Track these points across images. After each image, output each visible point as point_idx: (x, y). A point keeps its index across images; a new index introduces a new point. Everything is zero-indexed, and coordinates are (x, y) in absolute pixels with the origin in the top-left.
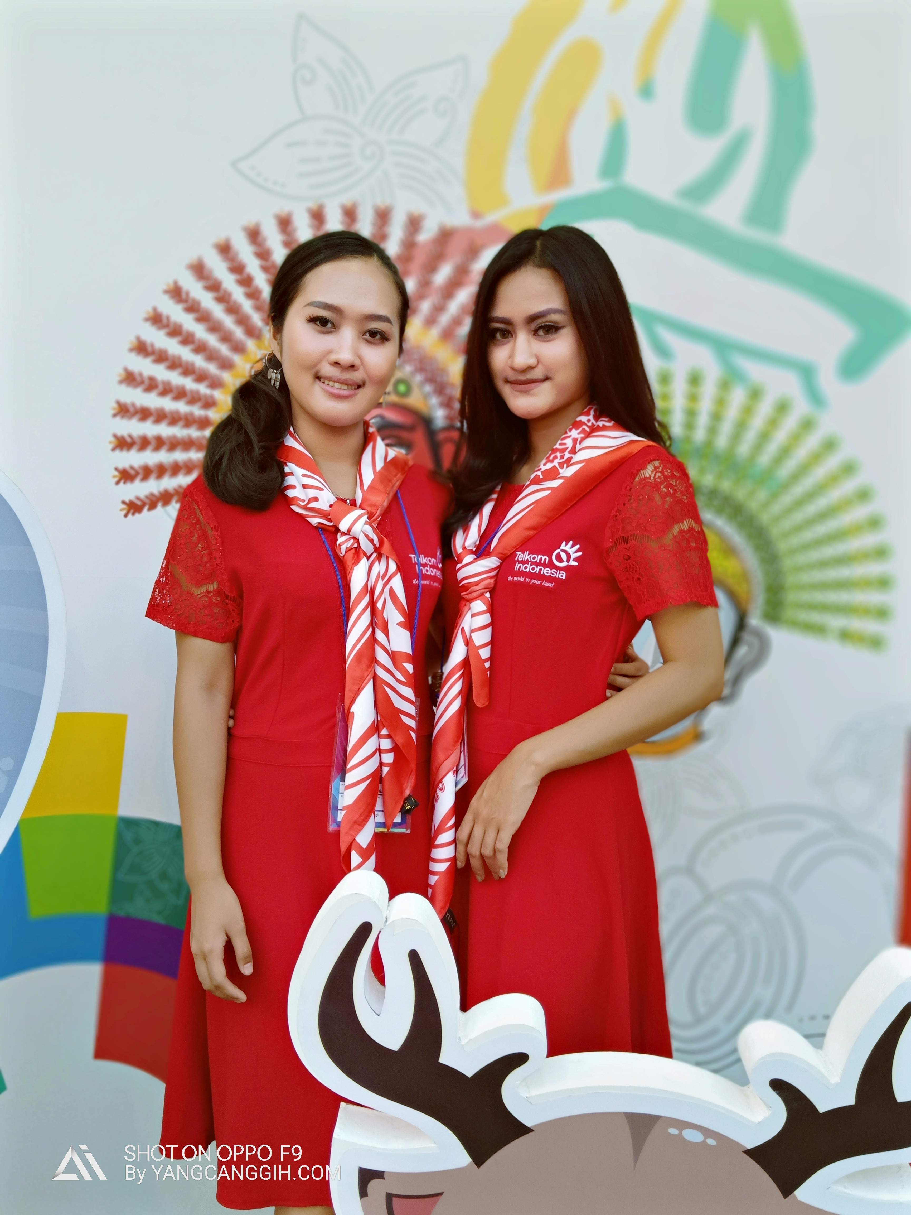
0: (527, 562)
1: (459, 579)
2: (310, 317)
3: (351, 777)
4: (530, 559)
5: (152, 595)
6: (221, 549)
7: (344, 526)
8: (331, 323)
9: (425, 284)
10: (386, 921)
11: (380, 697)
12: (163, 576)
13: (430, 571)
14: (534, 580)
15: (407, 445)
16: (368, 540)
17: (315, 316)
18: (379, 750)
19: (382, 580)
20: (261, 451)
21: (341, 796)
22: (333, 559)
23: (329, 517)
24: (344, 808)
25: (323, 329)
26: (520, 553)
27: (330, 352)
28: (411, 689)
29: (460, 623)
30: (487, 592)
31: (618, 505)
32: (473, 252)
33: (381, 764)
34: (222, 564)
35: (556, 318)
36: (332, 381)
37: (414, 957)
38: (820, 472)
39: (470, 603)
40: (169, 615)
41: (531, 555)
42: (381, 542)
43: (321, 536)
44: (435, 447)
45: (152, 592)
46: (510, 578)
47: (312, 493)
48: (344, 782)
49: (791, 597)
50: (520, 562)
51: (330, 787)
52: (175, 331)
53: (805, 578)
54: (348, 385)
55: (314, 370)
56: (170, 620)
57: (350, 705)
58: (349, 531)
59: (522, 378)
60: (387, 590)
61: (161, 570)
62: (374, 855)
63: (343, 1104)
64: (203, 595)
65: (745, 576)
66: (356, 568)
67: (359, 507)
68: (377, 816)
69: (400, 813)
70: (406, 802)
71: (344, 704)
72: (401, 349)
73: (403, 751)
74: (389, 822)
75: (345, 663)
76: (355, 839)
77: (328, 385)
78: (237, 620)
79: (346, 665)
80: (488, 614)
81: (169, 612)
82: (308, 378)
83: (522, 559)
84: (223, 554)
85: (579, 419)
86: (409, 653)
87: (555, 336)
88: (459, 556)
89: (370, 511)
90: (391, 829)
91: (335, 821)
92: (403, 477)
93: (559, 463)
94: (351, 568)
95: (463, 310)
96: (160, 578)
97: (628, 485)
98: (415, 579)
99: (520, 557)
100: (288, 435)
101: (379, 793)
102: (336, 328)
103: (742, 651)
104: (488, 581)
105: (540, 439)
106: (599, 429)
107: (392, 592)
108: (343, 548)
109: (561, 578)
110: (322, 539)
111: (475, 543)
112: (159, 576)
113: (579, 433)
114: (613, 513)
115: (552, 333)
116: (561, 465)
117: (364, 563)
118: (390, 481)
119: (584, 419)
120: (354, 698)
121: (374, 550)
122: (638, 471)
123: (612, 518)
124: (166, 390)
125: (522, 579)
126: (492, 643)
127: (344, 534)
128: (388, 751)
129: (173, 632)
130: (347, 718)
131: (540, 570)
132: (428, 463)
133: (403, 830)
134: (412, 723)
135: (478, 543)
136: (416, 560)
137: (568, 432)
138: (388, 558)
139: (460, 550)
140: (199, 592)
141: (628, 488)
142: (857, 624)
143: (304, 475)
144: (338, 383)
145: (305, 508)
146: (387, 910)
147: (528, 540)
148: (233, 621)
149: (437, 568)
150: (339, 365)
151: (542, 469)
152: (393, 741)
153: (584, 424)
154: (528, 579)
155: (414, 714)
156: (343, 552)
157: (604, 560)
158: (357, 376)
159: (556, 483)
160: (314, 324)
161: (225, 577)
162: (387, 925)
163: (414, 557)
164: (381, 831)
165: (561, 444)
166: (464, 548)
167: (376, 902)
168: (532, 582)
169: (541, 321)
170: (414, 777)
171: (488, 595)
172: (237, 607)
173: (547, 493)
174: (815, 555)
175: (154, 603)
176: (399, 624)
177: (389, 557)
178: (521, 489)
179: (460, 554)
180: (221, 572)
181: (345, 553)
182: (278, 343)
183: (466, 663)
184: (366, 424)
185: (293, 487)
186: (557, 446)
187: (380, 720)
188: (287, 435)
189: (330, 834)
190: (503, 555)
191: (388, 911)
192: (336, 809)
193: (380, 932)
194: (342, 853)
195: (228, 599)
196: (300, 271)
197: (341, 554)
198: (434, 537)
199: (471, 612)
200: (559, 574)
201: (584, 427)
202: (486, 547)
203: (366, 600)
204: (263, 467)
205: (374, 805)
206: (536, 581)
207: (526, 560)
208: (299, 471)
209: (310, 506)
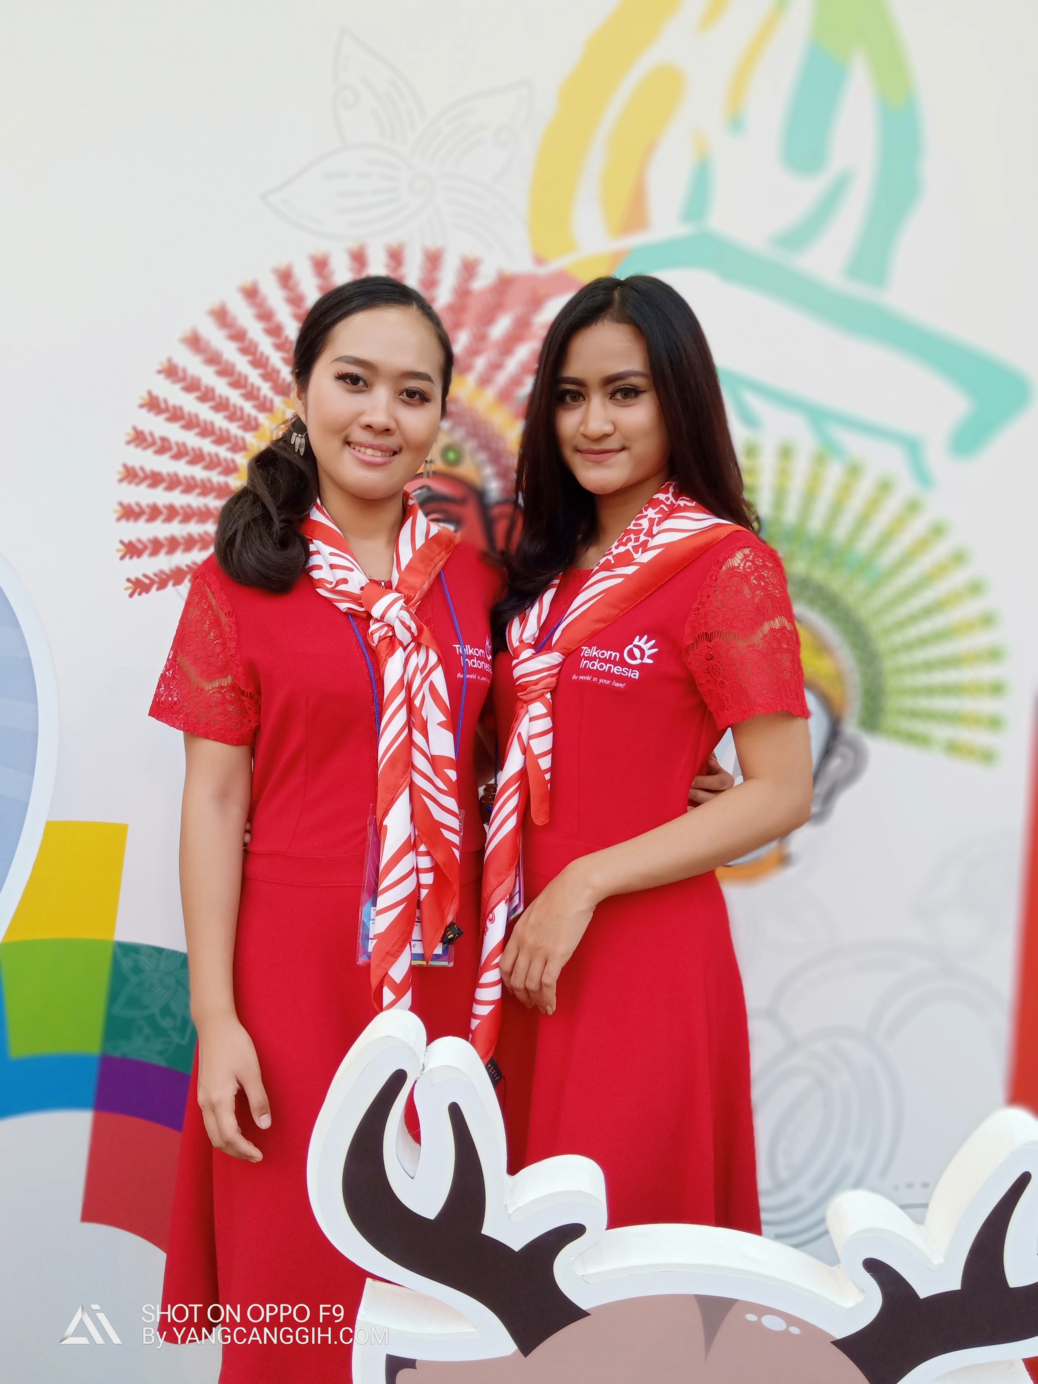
0: (594, 658)
1: (515, 678)
2: (339, 374)
3: (384, 900)
4: (598, 655)
5: (156, 691)
6: (236, 638)
7: (376, 611)
8: (362, 381)
9: (480, 339)
10: (423, 1069)
11: (417, 807)
12: (170, 669)
13: (477, 664)
14: (602, 680)
15: (457, 521)
16: (405, 627)
17: (344, 372)
18: (417, 870)
19: (421, 674)
20: (283, 524)
21: (373, 923)
22: (364, 649)
23: (360, 601)
24: (376, 936)
25: (354, 388)
26: (587, 648)
27: (361, 414)
28: (453, 800)
29: (516, 728)
30: (547, 693)
31: (701, 596)
32: (536, 303)
33: (419, 886)
34: (237, 655)
35: (637, 381)
36: (363, 446)
37: (455, 1112)
38: (926, 562)
39: (528, 705)
40: (176, 714)
41: (599, 650)
42: (420, 630)
43: (351, 623)
44: (488, 523)
45: (156, 687)
46: (574, 677)
47: (340, 574)
48: (376, 906)
49: (892, 702)
50: (586, 659)
51: (360, 913)
52: (192, 386)
53: (909, 681)
54: (382, 451)
55: (344, 434)
56: (178, 720)
57: (382, 817)
58: (383, 617)
59: (596, 447)
60: (426, 685)
61: (167, 662)
62: (410, 991)
63: (369, 1281)
64: (215, 690)
65: (839, 677)
66: (390, 660)
67: (395, 590)
68: (414, 947)
69: (442, 943)
70: (449, 931)
71: (376, 816)
72: (444, 412)
73: (444, 871)
74: (428, 955)
75: (377, 768)
76: (387, 972)
77: (359, 451)
78: (255, 720)
79: (378, 770)
80: (549, 718)
81: (176, 710)
82: (336, 443)
83: (588, 655)
84: (238, 643)
85: (656, 496)
86: (453, 758)
87: (634, 401)
88: (515, 650)
89: (408, 595)
90: (430, 962)
91: (365, 951)
92: (447, 557)
93: (633, 547)
94: (385, 660)
95: (524, 369)
96: (166, 671)
97: (713, 575)
98: (460, 673)
99: (586, 652)
100: (315, 507)
101: (417, 920)
102: (369, 387)
103: (835, 763)
104: (549, 680)
105: (609, 517)
106: (680, 509)
107: (432, 688)
108: (376, 637)
109: (633, 677)
110: (351, 627)
111: (534, 636)
112: (165, 669)
113: (656, 513)
114: (695, 605)
115: (630, 397)
116: (636, 549)
117: (399, 655)
118: (432, 560)
119: (662, 496)
120: (387, 809)
121: (411, 639)
122: (726, 559)
123: (693, 611)
124: (181, 453)
125: (588, 678)
126: (554, 751)
127: (377, 621)
128: (427, 871)
129: (181, 733)
130: (379, 832)
131: (610, 668)
132: (480, 542)
133: (445, 963)
134: (455, 839)
135: (537, 635)
136: (461, 651)
137: (644, 511)
138: (427, 648)
139: (516, 644)
140: (210, 687)
141: (714, 578)
142: (965, 735)
143: (331, 554)
144: (371, 448)
145: (333, 591)
146: (425, 1055)
147: (596, 634)
148: (250, 721)
149: (486, 660)
150: (371, 429)
151: (613, 553)
152: (433, 859)
153: (662, 502)
154: (595, 678)
155: (458, 829)
156: (376, 641)
157: (683, 658)
158: (391, 442)
159: (630, 570)
160: (343, 382)
161: (241, 669)
162: (424, 1074)
163: (459, 648)
164: (419, 963)
165: (635, 525)
166: (521, 641)
167: (412, 1047)
168: (600, 681)
169: (619, 383)
170: (458, 901)
171: (548, 696)
172: (254, 704)
173: (619, 580)
174: (920, 655)
175: (159, 700)
176: (439, 724)
177: (429, 647)
178: (588, 574)
179: (517, 647)
180: (236, 664)
181: (378, 642)
182: (303, 403)
183: (523, 775)
184: (406, 496)
185: (319, 567)
186: (631, 527)
187: (418, 834)
188: (313, 507)
189: (359, 967)
190: (567, 651)
191: (426, 1058)
192: (367, 938)
193: (416, 1081)
194: (373, 989)
195: (243, 695)
196: (327, 321)
197: (374, 643)
198: (482, 625)
199: (529, 716)
200: (631, 673)
201: (662, 506)
202: (547, 640)
203: (401, 696)
204: (284, 543)
205: (410, 933)
206: (605, 681)
207: (593, 656)
208: (326, 549)
209: (338, 588)
